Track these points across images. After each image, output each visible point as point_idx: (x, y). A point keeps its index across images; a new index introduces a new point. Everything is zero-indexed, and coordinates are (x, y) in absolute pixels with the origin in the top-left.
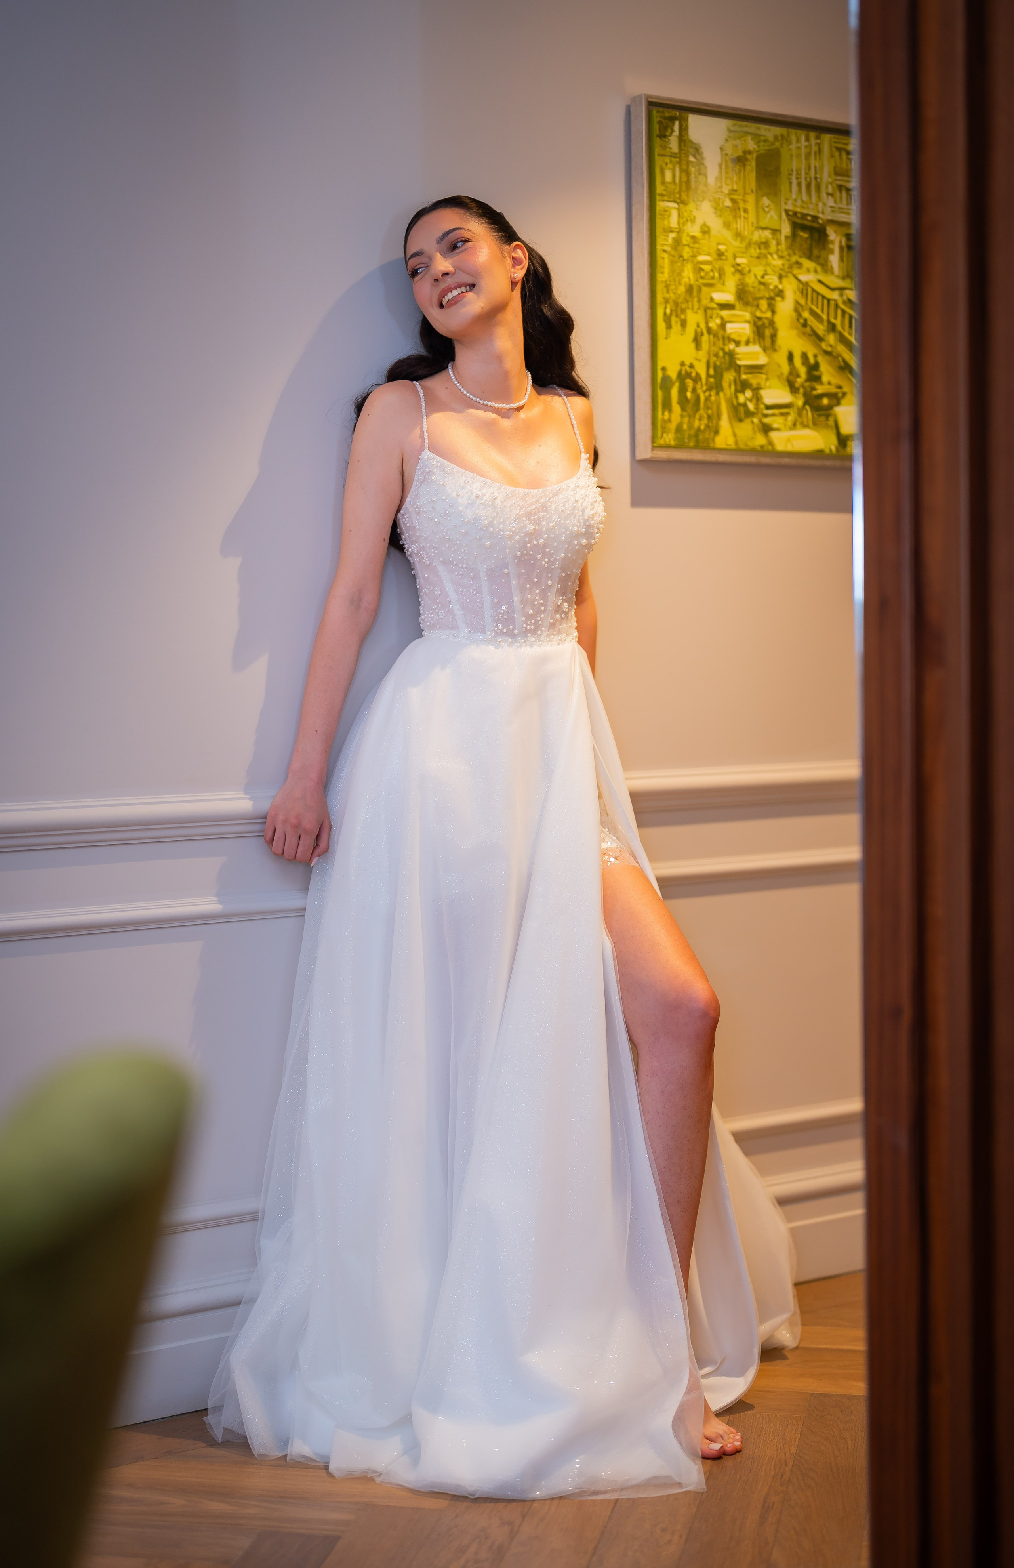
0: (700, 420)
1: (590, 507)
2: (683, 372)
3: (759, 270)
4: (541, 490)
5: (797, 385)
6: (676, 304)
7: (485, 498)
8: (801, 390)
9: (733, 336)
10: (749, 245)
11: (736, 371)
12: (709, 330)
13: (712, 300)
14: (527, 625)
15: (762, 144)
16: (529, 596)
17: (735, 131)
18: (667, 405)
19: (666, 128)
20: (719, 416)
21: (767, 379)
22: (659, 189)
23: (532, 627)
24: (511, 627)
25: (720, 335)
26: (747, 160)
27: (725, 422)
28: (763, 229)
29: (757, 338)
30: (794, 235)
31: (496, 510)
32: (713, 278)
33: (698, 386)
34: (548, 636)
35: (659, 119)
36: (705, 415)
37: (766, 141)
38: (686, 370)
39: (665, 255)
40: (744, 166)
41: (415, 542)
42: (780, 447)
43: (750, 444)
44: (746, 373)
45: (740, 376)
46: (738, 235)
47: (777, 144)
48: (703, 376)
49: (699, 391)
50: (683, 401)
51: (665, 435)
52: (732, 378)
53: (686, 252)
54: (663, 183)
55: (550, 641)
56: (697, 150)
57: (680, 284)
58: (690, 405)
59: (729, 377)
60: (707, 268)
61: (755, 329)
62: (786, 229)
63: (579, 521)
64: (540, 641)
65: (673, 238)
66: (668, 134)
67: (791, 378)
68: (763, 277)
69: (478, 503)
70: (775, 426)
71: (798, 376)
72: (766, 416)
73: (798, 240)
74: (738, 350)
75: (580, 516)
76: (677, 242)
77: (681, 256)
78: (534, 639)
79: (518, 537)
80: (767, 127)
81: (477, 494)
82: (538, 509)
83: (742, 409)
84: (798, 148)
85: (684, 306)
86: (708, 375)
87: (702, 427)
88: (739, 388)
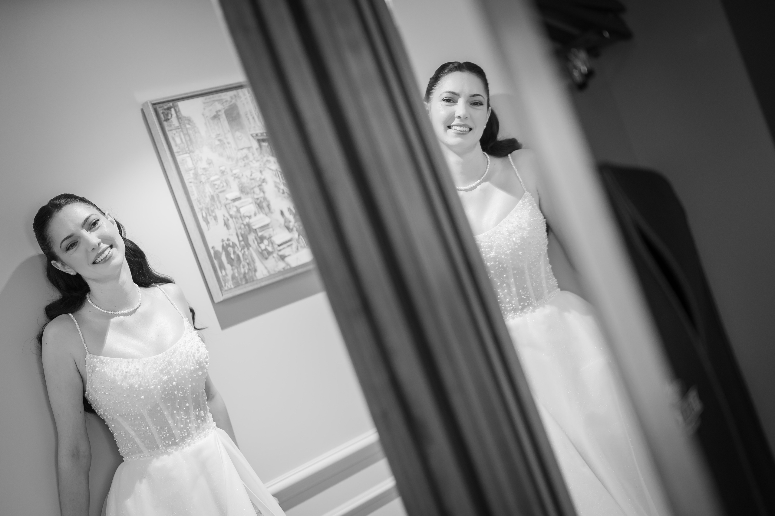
0: (244, 267)
1: (197, 352)
2: (225, 245)
3: (248, 173)
4: (164, 353)
5: (291, 227)
6: (208, 209)
7: (132, 371)
8: (295, 229)
9: (246, 214)
10: (237, 161)
11: (254, 232)
12: (231, 216)
13: (227, 199)
14: (182, 434)
15: (225, 104)
16: (178, 417)
17: (207, 103)
18: (222, 267)
19: (167, 115)
20: (253, 261)
21: (273, 230)
22: (175, 149)
23: (186, 434)
24: (173, 439)
25: (238, 216)
26: (219, 115)
27: (258, 264)
28: (242, 149)
29: (260, 210)
30: (260, 146)
31: (141, 376)
32: (223, 187)
33: (236, 249)
34: (198, 435)
35: (161, 111)
36: (246, 264)
37: (226, 101)
38: (226, 244)
39: (192, 184)
40: (219, 119)
41: (100, 408)
42: (294, 264)
43: (277, 270)
44: (260, 232)
45: (257, 235)
46: (229, 158)
47: (233, 101)
48: (237, 242)
49: (238, 252)
50: (230, 261)
51: (227, 284)
52: (254, 237)
53: (203, 178)
54: (176, 145)
55: (200, 437)
56: (189, 120)
57: (205, 197)
58: (235, 262)
59: (251, 237)
60: (218, 182)
61: (257, 205)
62: (255, 144)
63: (193, 363)
64: (193, 440)
65: (193, 174)
66: (169, 117)
67: (286, 224)
68: (251, 176)
69: (128, 376)
70: (287, 254)
71: (290, 222)
72: (280, 250)
73: (263, 148)
74: (251, 221)
75: (192, 360)
76: (196, 175)
77: (201, 182)
78: (189, 440)
79: (159, 387)
80: (224, 94)
81: (126, 371)
82: (165, 365)
83: (265, 252)
84: (246, 99)
85: (212, 208)
86: (239, 241)
87: (247, 271)
88: (259, 241)
